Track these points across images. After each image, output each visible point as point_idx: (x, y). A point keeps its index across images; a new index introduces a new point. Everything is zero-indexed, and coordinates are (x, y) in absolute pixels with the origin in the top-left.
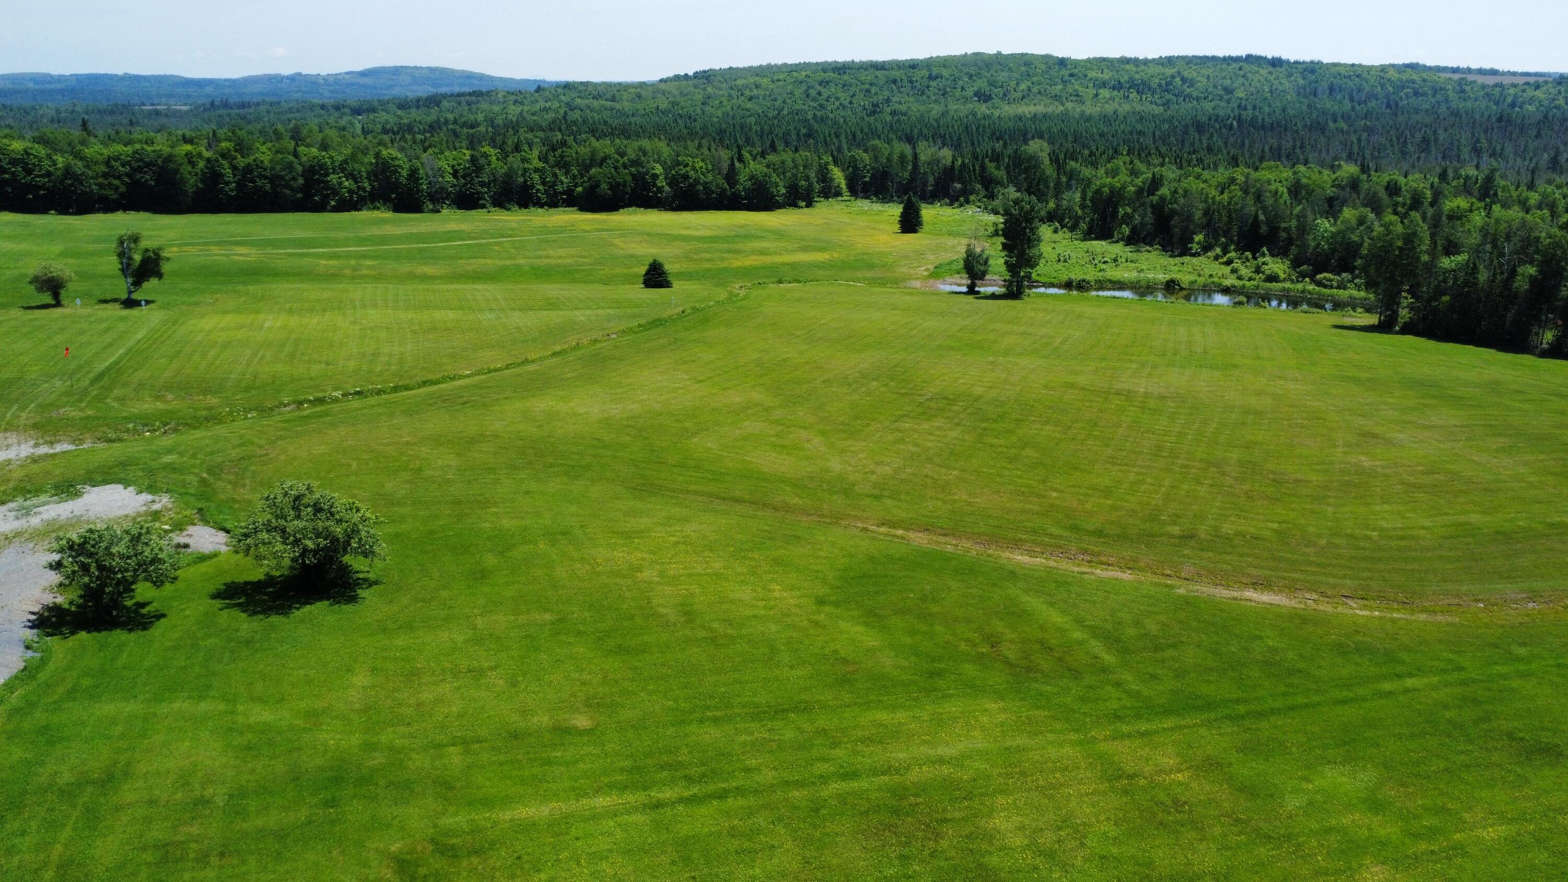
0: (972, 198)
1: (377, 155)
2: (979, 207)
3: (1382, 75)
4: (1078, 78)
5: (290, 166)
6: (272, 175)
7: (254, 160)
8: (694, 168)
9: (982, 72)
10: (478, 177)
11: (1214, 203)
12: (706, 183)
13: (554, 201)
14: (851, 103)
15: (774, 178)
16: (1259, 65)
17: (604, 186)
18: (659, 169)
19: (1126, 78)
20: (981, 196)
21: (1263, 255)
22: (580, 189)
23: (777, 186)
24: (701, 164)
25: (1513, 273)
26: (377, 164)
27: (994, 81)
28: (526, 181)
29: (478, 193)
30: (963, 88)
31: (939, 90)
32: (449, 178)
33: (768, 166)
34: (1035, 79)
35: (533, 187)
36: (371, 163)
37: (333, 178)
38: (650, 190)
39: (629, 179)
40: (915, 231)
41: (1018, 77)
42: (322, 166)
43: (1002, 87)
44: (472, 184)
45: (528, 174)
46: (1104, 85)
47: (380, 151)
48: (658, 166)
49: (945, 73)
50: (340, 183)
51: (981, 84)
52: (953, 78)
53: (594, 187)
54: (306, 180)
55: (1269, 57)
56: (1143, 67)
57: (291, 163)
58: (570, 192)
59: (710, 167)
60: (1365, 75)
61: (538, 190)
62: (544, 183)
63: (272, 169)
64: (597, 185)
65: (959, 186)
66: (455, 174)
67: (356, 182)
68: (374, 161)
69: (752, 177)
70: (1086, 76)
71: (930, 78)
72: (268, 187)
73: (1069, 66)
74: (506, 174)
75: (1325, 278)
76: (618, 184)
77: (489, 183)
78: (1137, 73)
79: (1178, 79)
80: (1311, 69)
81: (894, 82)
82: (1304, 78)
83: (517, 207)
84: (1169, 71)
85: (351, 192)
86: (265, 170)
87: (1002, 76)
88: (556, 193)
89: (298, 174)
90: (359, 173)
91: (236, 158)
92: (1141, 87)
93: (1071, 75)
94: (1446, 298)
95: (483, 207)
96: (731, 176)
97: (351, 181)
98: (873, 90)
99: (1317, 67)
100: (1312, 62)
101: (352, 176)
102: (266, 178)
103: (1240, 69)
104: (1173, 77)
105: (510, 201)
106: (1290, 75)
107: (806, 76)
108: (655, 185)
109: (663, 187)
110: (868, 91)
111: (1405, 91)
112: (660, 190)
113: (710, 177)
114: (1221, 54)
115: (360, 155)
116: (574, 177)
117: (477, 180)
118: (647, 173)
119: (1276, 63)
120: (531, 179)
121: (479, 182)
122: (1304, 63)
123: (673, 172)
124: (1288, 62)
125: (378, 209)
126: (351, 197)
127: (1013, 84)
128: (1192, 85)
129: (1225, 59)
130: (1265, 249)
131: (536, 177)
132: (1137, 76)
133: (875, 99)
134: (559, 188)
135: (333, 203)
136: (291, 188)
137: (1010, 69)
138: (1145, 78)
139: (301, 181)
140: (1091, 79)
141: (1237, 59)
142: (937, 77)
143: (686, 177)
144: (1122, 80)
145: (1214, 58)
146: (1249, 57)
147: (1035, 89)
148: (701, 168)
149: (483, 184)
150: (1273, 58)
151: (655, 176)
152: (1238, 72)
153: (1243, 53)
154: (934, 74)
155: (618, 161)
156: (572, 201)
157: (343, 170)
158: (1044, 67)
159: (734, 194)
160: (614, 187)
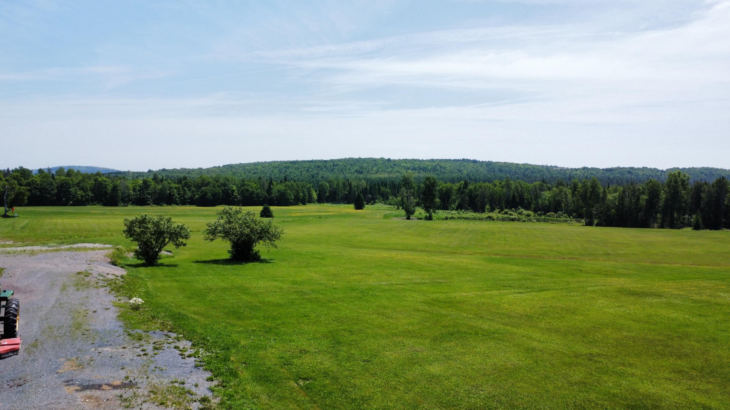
0: (377, 201)
1: (96, 180)
2: (382, 203)
3: (517, 166)
4: (397, 166)
5: (51, 184)
6: (41, 188)
7: (32, 181)
8: (251, 187)
9: (356, 163)
10: (147, 190)
11: (493, 191)
12: (257, 193)
13: (184, 202)
14: (301, 175)
15: (289, 191)
16: (469, 162)
17: (209, 195)
18: (235, 188)
19: (417, 166)
20: (381, 200)
21: (519, 209)
22: (197, 196)
23: (290, 195)
24: (255, 185)
25: (638, 199)
26: (95, 184)
27: (362, 167)
28: (170, 192)
29: (147, 198)
30: (349, 169)
31: (339, 170)
32: (132, 192)
33: (285, 186)
34: (379, 166)
35: (174, 195)
36: (92, 184)
37: (72, 190)
38: (231, 197)
39: (221, 191)
40: (362, 209)
41: (372, 165)
42: (68, 184)
43: (366, 169)
44: (144, 194)
45: (171, 190)
46: (408, 168)
47: (97, 178)
48: (234, 186)
49: (340, 163)
50: (76, 192)
51: (356, 168)
52: (344, 166)
53: (204, 194)
54: (58, 190)
55: (472, 159)
56: (422, 162)
57: (52, 182)
58: (191, 198)
59: (259, 186)
60: (510, 166)
61: (176, 197)
62: (179, 194)
63: (41, 185)
64: (206, 194)
65: (370, 196)
66: (134, 190)
67: (85, 192)
68: (94, 183)
69: (279, 191)
70: (400, 165)
71: (334, 165)
72: (38, 194)
73: (392, 162)
74: (160, 189)
75: (551, 214)
76: (216, 193)
77: (152, 194)
78: (421, 164)
79: (438, 167)
80: (489, 164)
81: (319, 167)
82: (487, 167)
83: (166, 205)
84: (434, 164)
85: (82, 196)
86: (38, 185)
87: (365, 165)
88: (185, 199)
89: (55, 188)
90: (86, 187)
91: (21, 180)
92: (425, 169)
93: (394, 165)
94: (613, 211)
95: (149, 204)
96: (269, 191)
97: (82, 191)
98: (310, 170)
99: (491, 163)
100: (489, 161)
101: (82, 189)
102: (37, 189)
103: (461, 163)
104: (436, 166)
105: (162, 202)
106: (482, 166)
107: (278, 165)
108: (233, 195)
109: (237, 196)
110: (308, 170)
111: (528, 171)
112: (236, 197)
113: (259, 191)
114: (452, 158)
115: (87, 180)
116: (193, 192)
117: (146, 192)
118: (229, 189)
119: (475, 162)
120: (173, 192)
121: (147, 193)
122: (485, 162)
123: (242, 189)
124: (479, 161)
125: (95, 205)
126: (82, 199)
127: (370, 168)
128: (444, 169)
129: (454, 160)
130: (520, 207)
131: (175, 191)
132: (421, 166)
133: (312, 173)
134: (186, 197)
135: (71, 202)
136: (50, 194)
137: (368, 162)
138: (425, 166)
139: (56, 191)
140: (402, 167)
141: (459, 160)
142: (337, 166)
143: (247, 190)
144: (415, 167)
145: (449, 160)
146: (463, 159)
147: (380, 170)
148: (255, 187)
149: (149, 194)
150: (473, 160)
151: (233, 191)
152: (461, 165)
153: (461, 158)
154: (335, 164)
155: (215, 184)
156: (192, 202)
157: (78, 186)
158: (382, 162)
159: (270, 198)
160: (214, 195)
